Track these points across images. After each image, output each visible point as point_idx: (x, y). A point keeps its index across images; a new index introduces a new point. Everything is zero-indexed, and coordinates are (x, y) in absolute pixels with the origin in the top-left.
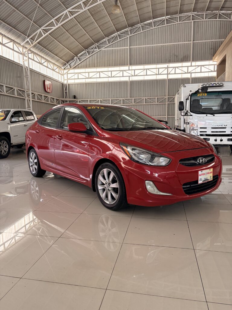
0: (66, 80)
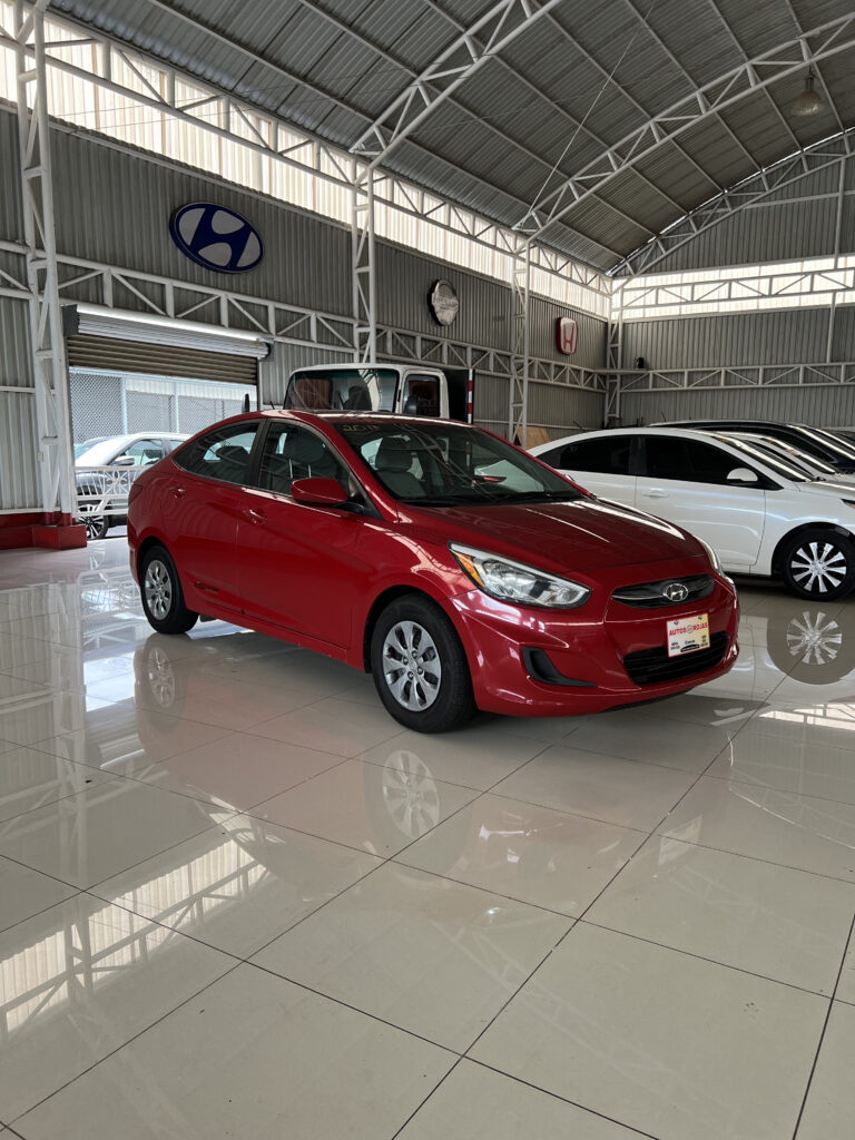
0: (616, 310)
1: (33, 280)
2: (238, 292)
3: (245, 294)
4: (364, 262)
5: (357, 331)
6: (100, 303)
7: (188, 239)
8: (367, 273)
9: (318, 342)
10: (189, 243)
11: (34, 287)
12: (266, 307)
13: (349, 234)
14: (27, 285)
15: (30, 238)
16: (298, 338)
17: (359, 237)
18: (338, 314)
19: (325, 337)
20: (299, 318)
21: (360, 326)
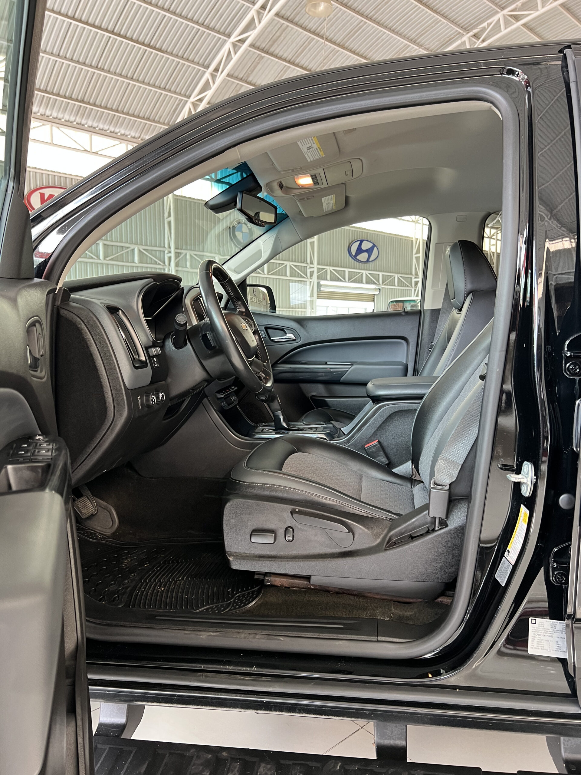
1: (308, 274)
2: (369, 270)
3: (372, 270)
4: (418, 252)
5: (414, 280)
6: (326, 279)
7: (354, 254)
8: (419, 257)
9: (398, 286)
10: (354, 255)
11: (309, 277)
12: (379, 275)
13: (412, 241)
14: (306, 276)
15: (309, 261)
16: (390, 285)
17: (416, 242)
18: (406, 274)
19: (400, 283)
20: (390, 278)
21: (415, 278)
